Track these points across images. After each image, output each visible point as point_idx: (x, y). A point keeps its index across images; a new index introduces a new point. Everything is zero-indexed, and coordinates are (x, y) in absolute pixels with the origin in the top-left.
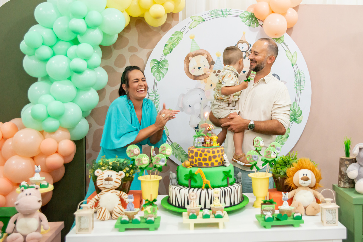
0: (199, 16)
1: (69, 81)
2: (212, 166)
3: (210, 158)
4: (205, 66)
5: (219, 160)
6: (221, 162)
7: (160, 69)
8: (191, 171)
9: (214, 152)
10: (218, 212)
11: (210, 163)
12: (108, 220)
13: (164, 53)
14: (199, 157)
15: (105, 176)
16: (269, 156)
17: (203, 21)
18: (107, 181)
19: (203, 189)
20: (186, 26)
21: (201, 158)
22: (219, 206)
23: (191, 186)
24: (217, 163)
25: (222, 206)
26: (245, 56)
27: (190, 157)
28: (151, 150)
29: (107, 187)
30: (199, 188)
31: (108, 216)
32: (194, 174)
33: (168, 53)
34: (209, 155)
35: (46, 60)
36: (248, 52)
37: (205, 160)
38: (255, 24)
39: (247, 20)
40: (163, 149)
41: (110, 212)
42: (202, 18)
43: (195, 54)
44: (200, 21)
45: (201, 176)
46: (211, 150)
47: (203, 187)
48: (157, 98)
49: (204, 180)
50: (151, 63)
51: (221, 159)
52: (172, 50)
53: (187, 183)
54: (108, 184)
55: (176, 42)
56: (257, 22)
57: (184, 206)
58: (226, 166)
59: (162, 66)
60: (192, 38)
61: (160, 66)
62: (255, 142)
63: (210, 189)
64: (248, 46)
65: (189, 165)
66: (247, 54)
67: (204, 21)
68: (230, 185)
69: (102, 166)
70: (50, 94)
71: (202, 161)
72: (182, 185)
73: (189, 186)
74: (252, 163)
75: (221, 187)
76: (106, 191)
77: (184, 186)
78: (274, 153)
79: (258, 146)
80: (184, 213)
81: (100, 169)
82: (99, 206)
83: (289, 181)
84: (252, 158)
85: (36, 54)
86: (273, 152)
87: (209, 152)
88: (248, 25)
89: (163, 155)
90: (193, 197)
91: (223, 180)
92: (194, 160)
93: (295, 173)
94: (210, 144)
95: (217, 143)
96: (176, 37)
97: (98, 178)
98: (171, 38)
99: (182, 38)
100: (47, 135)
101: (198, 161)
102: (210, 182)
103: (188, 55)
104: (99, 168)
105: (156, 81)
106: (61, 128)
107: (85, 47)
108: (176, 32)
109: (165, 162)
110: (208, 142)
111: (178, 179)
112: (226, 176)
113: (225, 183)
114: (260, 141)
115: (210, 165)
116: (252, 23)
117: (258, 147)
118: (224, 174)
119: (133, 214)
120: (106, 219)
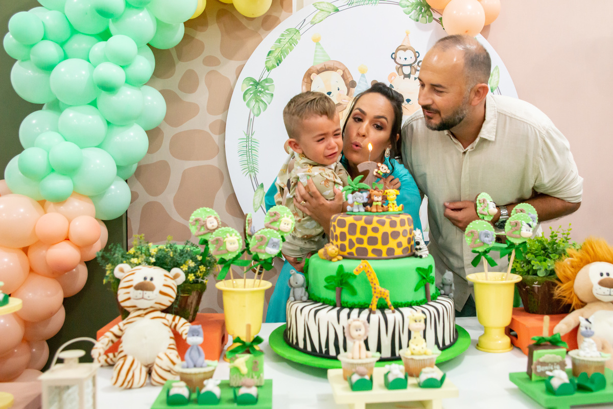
0: (328, 3)
1: (92, 108)
2: (390, 257)
3: (385, 237)
4: (339, 90)
5: (405, 244)
6: (409, 246)
7: (259, 94)
8: (341, 267)
9: (393, 224)
10: (425, 373)
11: (384, 249)
12: (141, 387)
13: (266, 67)
14: (358, 235)
15: (138, 279)
16: (517, 233)
17: (335, 11)
18: (140, 291)
19: (373, 309)
20: (305, 20)
21: (365, 238)
22: (425, 354)
23: (341, 304)
24: (401, 249)
25: (433, 354)
26: (410, 74)
27: (336, 236)
28: (247, 221)
29: (140, 306)
30: (362, 308)
31: (140, 375)
32: (350, 275)
33: (274, 67)
34: (382, 229)
35: (48, 68)
36: (415, 66)
37: (372, 241)
38: (427, 17)
39: (412, 10)
40: (275, 218)
41: (146, 366)
42: (333, 5)
43: (321, 68)
44: (331, 10)
45: (369, 279)
46: (386, 218)
47: (374, 307)
48: (255, 147)
49: (375, 288)
50: (243, 84)
51: (409, 241)
52: (280, 62)
53: (331, 295)
54: (143, 298)
55: (288, 47)
56: (429, 14)
57: (327, 351)
58: (421, 257)
59: (263, 90)
60: (317, 41)
61: (260, 89)
62: (480, 203)
63: (391, 311)
64: (415, 56)
65: (337, 254)
66: (414, 70)
67: (337, 10)
68: (432, 301)
69: (134, 256)
70: (57, 131)
71: (365, 245)
72: (319, 302)
73: (338, 304)
74: (477, 249)
75: (414, 305)
76: (139, 316)
77: (325, 303)
78: (528, 226)
79: (485, 213)
80: (330, 372)
81: (127, 263)
82: (121, 352)
83: (564, 291)
84: (479, 238)
85: (32, 57)
86: (524, 224)
87: (382, 223)
88: (414, 20)
89: (275, 232)
90: (359, 332)
91: (416, 290)
92: (346, 243)
93: (578, 272)
94: (382, 206)
95: (398, 205)
96: (288, 38)
97: (122, 285)
98: (279, 41)
99: (299, 39)
100: (51, 207)
101: (357, 245)
102: (389, 295)
103: (309, 69)
104: (125, 262)
105: (252, 117)
106: (76, 194)
107: (121, 42)
108: (287, 30)
109: (279, 247)
110: (378, 201)
111: (307, 287)
112: (424, 278)
113: (421, 295)
114: (489, 202)
115: (384, 255)
116: (421, 15)
117: (486, 215)
118: (419, 274)
119: (201, 376)
120: (135, 385)
